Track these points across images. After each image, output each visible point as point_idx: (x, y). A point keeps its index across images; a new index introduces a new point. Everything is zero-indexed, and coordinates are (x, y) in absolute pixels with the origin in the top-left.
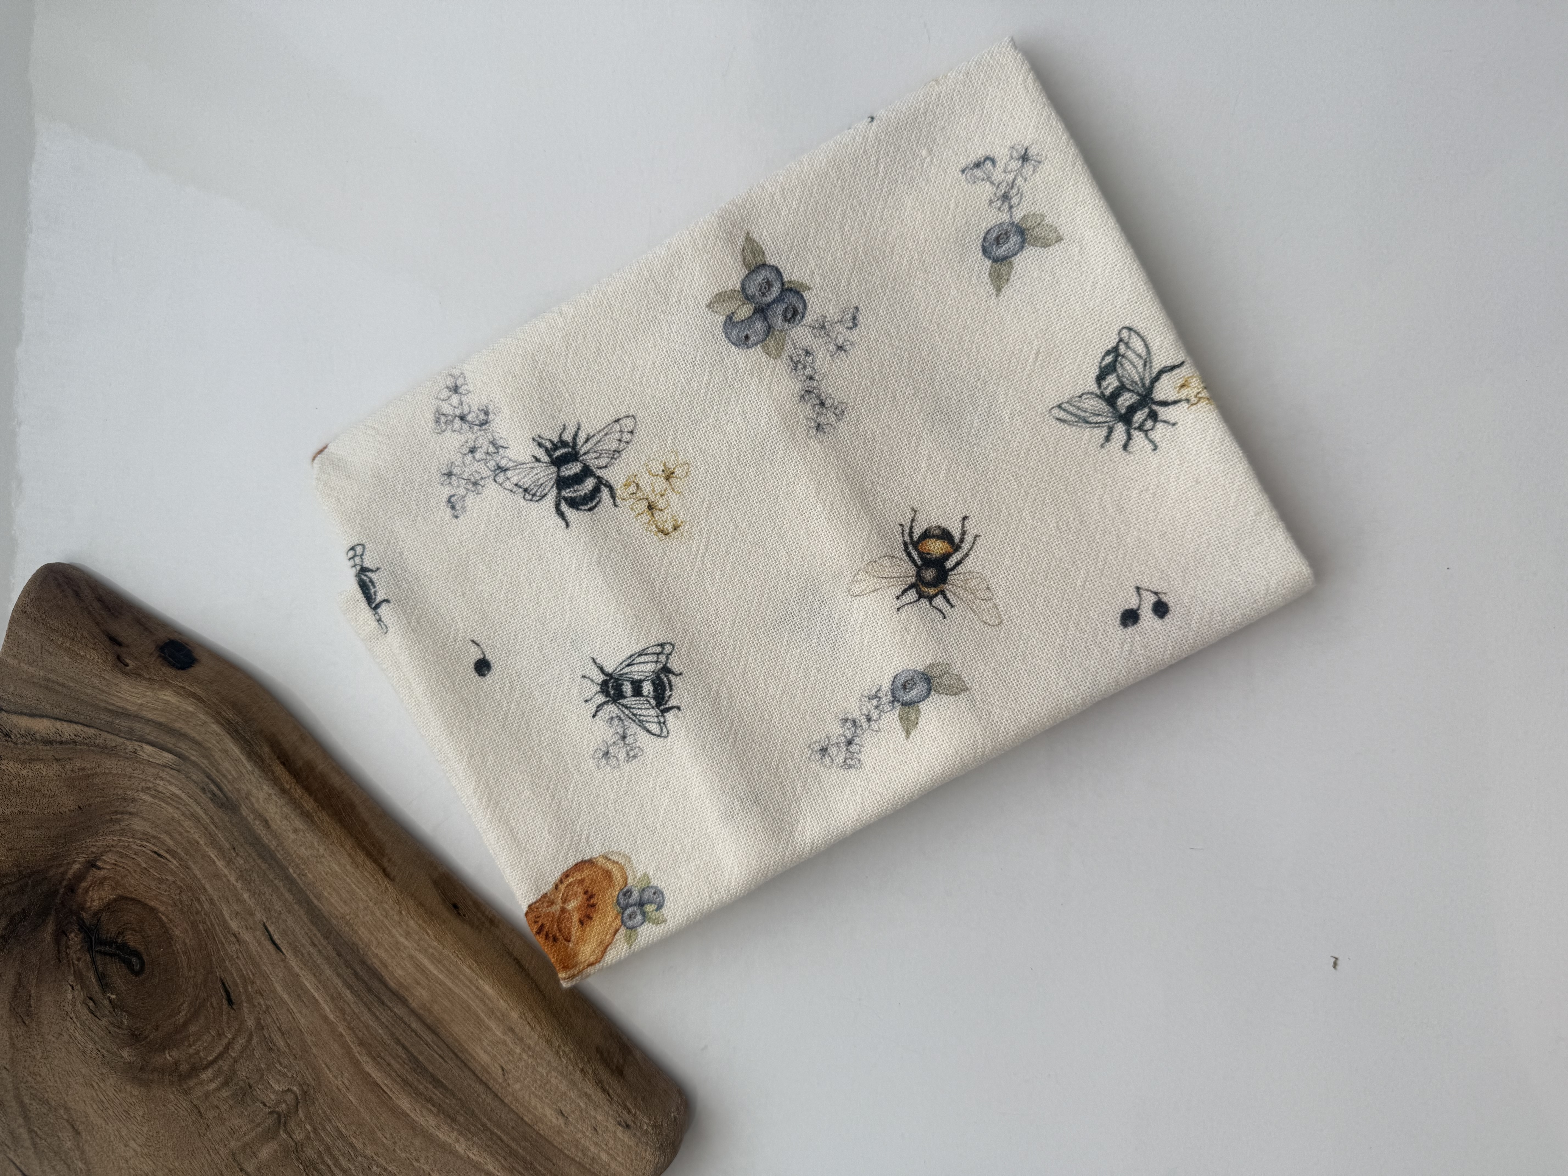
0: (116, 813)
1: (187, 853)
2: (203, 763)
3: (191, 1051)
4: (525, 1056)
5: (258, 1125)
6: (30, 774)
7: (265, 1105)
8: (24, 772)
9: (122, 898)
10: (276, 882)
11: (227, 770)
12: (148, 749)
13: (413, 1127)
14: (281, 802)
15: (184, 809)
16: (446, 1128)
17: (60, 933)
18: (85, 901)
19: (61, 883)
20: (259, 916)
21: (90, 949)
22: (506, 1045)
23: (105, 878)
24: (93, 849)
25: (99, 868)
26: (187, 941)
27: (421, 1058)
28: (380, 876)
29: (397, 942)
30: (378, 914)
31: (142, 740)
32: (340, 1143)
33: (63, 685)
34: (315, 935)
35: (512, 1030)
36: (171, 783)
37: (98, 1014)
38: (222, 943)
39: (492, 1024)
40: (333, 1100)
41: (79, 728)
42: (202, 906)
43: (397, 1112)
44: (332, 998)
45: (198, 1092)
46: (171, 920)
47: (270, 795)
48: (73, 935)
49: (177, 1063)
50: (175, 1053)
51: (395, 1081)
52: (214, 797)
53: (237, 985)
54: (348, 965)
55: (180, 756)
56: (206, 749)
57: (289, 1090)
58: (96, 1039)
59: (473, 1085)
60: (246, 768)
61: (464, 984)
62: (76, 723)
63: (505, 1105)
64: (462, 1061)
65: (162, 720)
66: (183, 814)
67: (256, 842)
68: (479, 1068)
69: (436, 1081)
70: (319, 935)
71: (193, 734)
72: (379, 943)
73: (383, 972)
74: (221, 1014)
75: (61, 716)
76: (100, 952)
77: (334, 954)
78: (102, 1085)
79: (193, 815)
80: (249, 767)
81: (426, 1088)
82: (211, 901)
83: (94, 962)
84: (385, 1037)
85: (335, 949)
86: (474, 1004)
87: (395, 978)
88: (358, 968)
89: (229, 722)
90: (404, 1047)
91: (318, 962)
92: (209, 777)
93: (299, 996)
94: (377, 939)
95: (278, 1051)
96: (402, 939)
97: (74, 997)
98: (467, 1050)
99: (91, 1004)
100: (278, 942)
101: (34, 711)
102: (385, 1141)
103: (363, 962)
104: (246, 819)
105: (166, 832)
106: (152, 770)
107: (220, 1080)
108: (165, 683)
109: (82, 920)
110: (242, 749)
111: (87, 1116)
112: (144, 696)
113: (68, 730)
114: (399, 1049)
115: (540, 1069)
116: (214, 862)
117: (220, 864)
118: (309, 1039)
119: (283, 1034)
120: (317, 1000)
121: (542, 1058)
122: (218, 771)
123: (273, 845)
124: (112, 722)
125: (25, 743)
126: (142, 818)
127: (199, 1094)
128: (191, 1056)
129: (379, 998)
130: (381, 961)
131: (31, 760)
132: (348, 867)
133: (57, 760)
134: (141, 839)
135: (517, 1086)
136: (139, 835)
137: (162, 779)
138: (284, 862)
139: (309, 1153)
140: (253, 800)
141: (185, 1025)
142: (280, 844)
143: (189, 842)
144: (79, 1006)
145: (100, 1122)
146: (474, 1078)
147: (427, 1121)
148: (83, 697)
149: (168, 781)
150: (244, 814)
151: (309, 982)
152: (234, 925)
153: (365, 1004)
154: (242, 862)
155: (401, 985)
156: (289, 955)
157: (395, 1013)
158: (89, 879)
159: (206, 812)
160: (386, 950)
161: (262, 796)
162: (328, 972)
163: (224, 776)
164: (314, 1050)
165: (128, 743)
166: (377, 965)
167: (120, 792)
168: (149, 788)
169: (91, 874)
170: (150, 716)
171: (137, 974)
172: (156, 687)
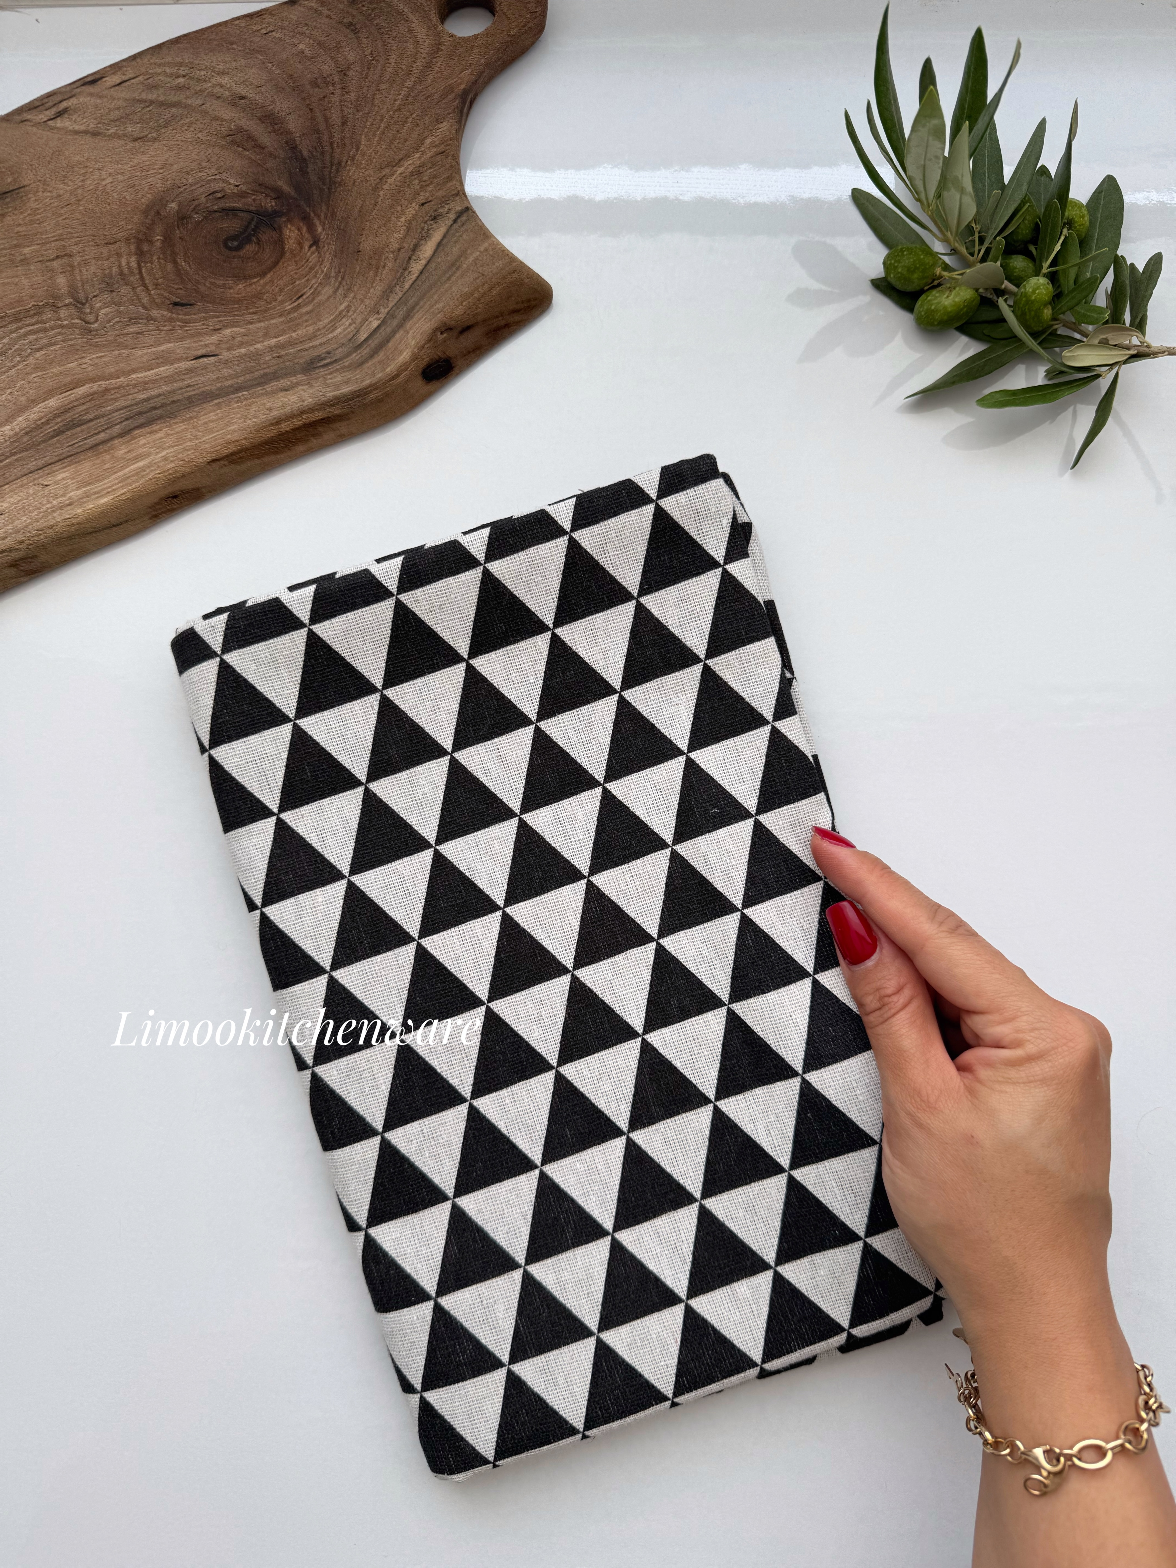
0: (343, 278)
1: (291, 320)
2: (347, 362)
3: (155, 258)
4: (49, 505)
5: (83, 285)
6: (399, 224)
7: (94, 297)
8: (403, 219)
9: (282, 254)
10: (242, 378)
11: (335, 377)
12: (375, 324)
13: (34, 402)
14: (295, 407)
15: (323, 332)
16: (24, 425)
17: (279, 195)
18: (292, 225)
19: (314, 212)
20: (225, 355)
21: (257, 213)
22: (62, 496)
23: (301, 248)
24: (326, 248)
25: (310, 247)
26: (232, 291)
27: (78, 429)
28: (214, 456)
29: (164, 449)
30: (188, 444)
31: (384, 322)
32: (45, 341)
33: (449, 279)
34: (194, 390)
35: (70, 504)
36: (344, 330)
37: (211, 197)
38: (218, 317)
39: (79, 492)
40: (77, 350)
41: (414, 277)
42: (250, 313)
43: (51, 393)
44: (145, 383)
45: (124, 250)
46: (251, 285)
47: (303, 401)
48: (274, 204)
49: (151, 242)
50: (158, 244)
51: (70, 403)
52: (320, 358)
53: (185, 315)
54: (162, 406)
55: (360, 346)
56: (356, 368)
57: (97, 320)
58: (193, 188)
59: (45, 459)
60: (330, 392)
61: (116, 484)
62: (418, 277)
63: (23, 476)
64: (64, 459)
65: (390, 344)
66: (319, 330)
67: (275, 376)
68: (55, 469)
69: (59, 433)
70: (192, 393)
71: (370, 363)
72: (169, 435)
73: (147, 429)
74: (170, 293)
75: (428, 267)
76: (252, 219)
77: (175, 398)
78: (160, 176)
79: (316, 336)
80: (329, 394)
81: (57, 424)
82: (250, 323)
83: (248, 211)
84: (103, 410)
85: (179, 400)
86: (99, 486)
87: (140, 436)
88: (158, 412)
89: (366, 394)
90: (91, 420)
91: (175, 384)
92: (336, 361)
93: (158, 358)
94: (172, 435)
95: (128, 325)
96: (164, 453)
97: (230, 184)
98: (70, 465)
99: (219, 195)
100: (201, 360)
101: (441, 248)
102: (34, 375)
103: (160, 417)
104: (295, 376)
105: (312, 311)
106: (359, 320)
107: (126, 271)
108: (415, 357)
109: (281, 216)
110: (344, 395)
111: (143, 153)
112: (413, 338)
113: (416, 267)
114: (91, 417)
115: (36, 513)
116: (276, 337)
117: (273, 341)
118: (126, 352)
119: (137, 333)
120: (149, 370)
121: (42, 517)
122: (337, 370)
123: (268, 388)
124: (406, 304)
125: (423, 229)
126: (330, 297)
127: (123, 249)
128: (152, 255)
129: (131, 418)
130: (155, 431)
131: (409, 229)
132: (229, 436)
133: (399, 249)
134: (316, 289)
135: (31, 491)
136: (319, 289)
137: (350, 325)
138: (253, 390)
139: (49, 315)
140: (305, 387)
141: (175, 262)
142: (267, 394)
143: (298, 325)
144: (221, 185)
145: (136, 161)
146: (50, 462)
147: (34, 414)
148: (434, 290)
149: (346, 329)
150: (299, 376)
151: (164, 370)
152: (227, 332)
153: (132, 405)
154: (267, 358)
155: (134, 438)
156: (189, 364)
157: (116, 424)
158: (307, 235)
159: (313, 347)
160: (161, 438)
161: (306, 395)
162: (165, 388)
163: (331, 373)
164: (117, 352)
165: (386, 310)
166: (155, 427)
167: (355, 288)
168: (348, 312)
169: (310, 238)
170: (398, 336)
171: (225, 243)
172: (416, 350)
